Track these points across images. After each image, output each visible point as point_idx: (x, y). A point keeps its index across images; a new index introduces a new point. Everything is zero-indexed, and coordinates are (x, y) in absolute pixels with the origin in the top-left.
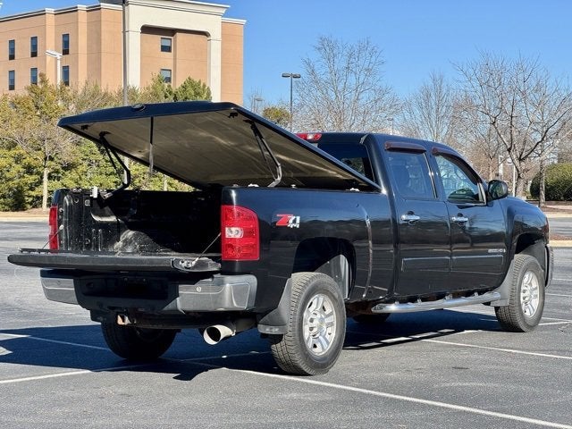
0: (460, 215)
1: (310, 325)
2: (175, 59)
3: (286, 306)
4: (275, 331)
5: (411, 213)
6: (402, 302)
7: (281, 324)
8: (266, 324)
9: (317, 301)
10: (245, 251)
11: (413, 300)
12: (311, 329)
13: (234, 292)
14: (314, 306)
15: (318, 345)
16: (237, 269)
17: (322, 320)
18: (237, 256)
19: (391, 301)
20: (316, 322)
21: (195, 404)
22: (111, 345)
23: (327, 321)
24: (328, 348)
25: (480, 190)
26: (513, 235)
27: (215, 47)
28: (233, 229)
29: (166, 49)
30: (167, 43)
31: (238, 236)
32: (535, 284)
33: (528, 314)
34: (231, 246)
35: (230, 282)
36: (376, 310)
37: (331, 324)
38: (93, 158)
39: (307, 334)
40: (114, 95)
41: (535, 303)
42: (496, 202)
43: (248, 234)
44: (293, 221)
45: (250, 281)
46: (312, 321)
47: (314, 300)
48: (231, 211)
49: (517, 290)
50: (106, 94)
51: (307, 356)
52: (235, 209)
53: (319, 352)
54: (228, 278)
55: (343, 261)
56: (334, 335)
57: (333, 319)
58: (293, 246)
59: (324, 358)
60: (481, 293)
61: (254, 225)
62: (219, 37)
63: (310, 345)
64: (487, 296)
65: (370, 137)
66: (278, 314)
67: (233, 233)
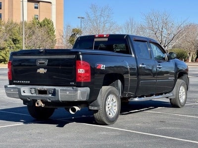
0: (160, 65)
1: (108, 106)
2: (39, 11)
3: (100, 99)
4: (96, 108)
5: (143, 64)
6: (139, 97)
7: (98, 106)
8: (92, 106)
9: (111, 97)
10: (85, 78)
11: (143, 96)
12: (108, 108)
13: (81, 94)
14: (109, 99)
15: (111, 114)
16: (82, 85)
17: (112, 104)
18: (82, 80)
19: (135, 97)
20: (110, 105)
21: (67, 137)
22: (31, 114)
23: (114, 104)
24: (114, 115)
25: (166, 56)
26: (177, 72)
27: (54, 7)
28: (81, 70)
29: (36, 8)
30: (37, 6)
31: (83, 72)
32: (184, 90)
33: (181, 101)
34: (80, 76)
35: (80, 90)
36: (130, 100)
37: (116, 106)
38: (11, 46)
39: (107, 109)
40: (19, 23)
41: (184, 97)
42: (171, 60)
43: (86, 71)
44: (103, 67)
45: (87, 89)
46: (109, 104)
47: (109, 97)
48: (80, 63)
49: (178, 93)
50: (16, 23)
51: (107, 118)
52: (82, 62)
53: (111, 116)
54: (79, 89)
55: (119, 82)
56: (116, 110)
57: (116, 104)
58: (103, 76)
59: (113, 118)
60: (165, 93)
61: (88, 68)
62: (55, 4)
63: (108, 114)
64: (167, 95)
65: (128, 36)
66: (97, 102)
67: (81, 71)
